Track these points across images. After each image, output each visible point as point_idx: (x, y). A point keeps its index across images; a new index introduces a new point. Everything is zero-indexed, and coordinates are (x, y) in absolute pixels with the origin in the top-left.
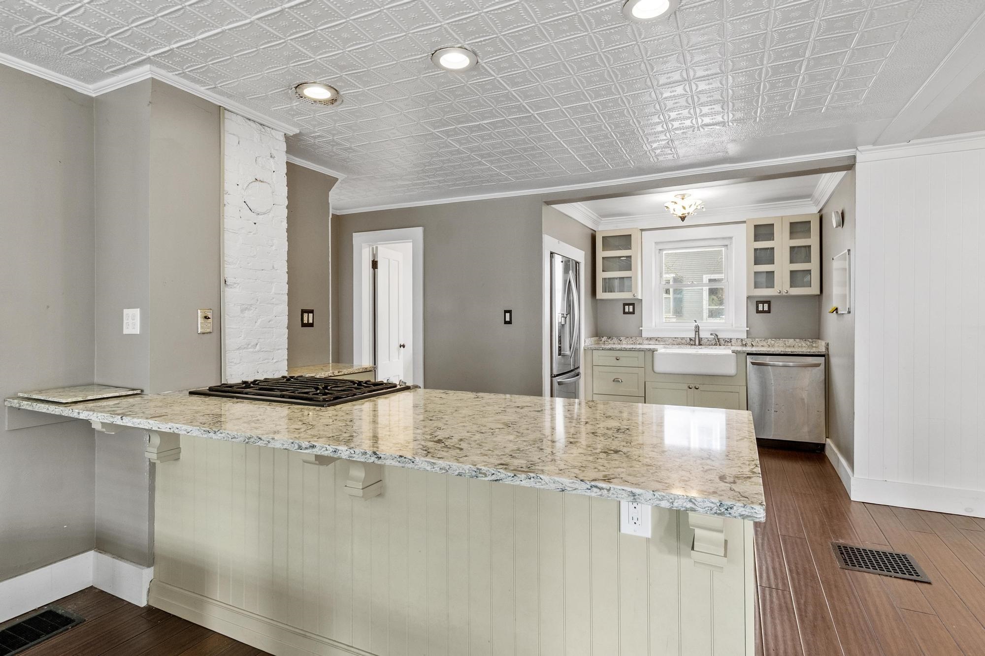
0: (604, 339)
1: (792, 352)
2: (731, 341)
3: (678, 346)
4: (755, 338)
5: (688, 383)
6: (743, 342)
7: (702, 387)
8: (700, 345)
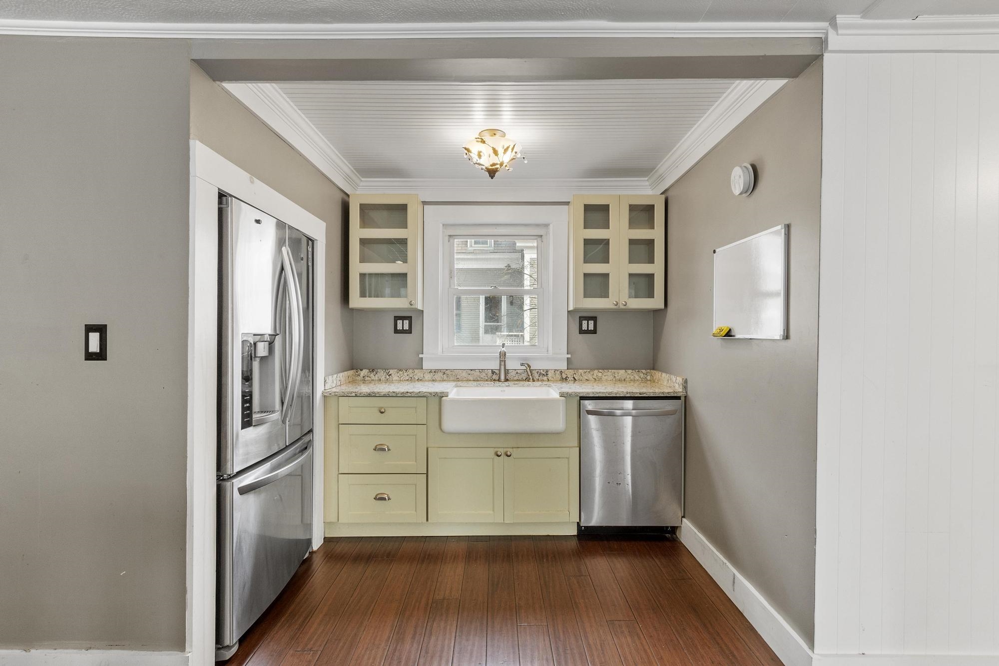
0: (365, 372)
1: (641, 394)
2: (547, 374)
3: (475, 383)
4: (578, 369)
5: (494, 448)
6: (563, 374)
7: (515, 453)
8: (507, 380)
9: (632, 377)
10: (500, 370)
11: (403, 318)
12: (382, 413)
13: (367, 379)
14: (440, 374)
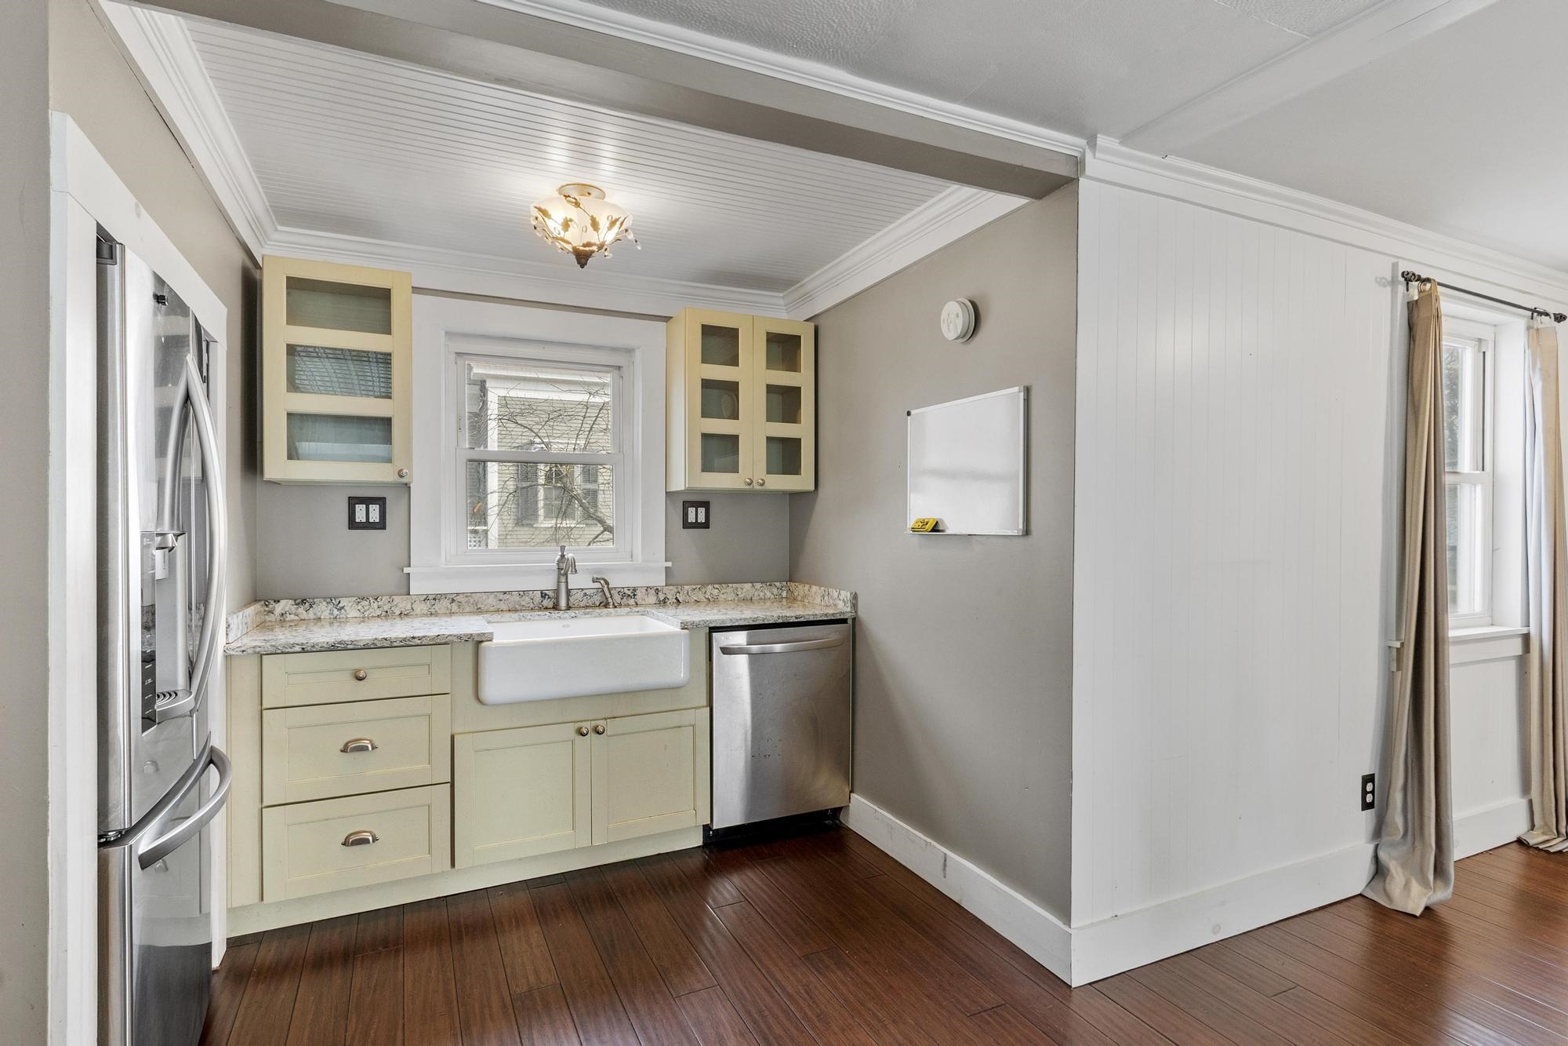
0: (284, 606)
1: (797, 618)
2: (635, 595)
3: (515, 615)
4: (682, 585)
5: (574, 722)
6: (660, 594)
7: (611, 727)
8: (569, 608)
9: (762, 594)
10: (557, 591)
11: (367, 501)
12: (360, 679)
13: (289, 617)
14: (446, 603)
